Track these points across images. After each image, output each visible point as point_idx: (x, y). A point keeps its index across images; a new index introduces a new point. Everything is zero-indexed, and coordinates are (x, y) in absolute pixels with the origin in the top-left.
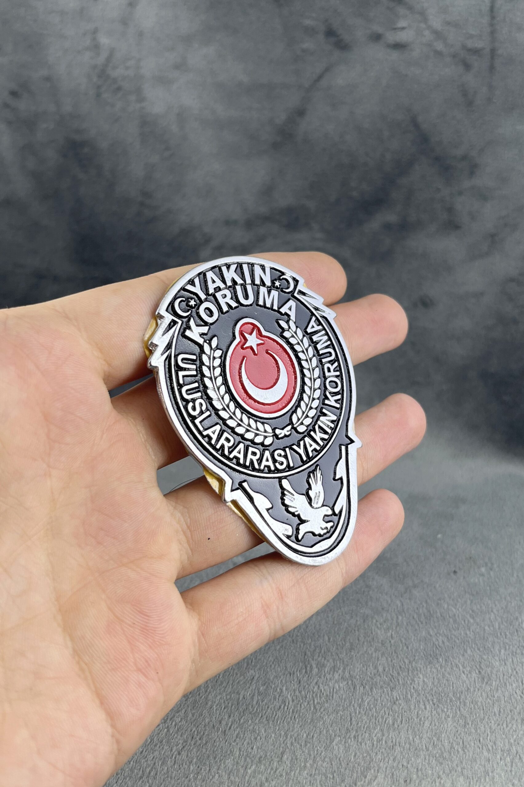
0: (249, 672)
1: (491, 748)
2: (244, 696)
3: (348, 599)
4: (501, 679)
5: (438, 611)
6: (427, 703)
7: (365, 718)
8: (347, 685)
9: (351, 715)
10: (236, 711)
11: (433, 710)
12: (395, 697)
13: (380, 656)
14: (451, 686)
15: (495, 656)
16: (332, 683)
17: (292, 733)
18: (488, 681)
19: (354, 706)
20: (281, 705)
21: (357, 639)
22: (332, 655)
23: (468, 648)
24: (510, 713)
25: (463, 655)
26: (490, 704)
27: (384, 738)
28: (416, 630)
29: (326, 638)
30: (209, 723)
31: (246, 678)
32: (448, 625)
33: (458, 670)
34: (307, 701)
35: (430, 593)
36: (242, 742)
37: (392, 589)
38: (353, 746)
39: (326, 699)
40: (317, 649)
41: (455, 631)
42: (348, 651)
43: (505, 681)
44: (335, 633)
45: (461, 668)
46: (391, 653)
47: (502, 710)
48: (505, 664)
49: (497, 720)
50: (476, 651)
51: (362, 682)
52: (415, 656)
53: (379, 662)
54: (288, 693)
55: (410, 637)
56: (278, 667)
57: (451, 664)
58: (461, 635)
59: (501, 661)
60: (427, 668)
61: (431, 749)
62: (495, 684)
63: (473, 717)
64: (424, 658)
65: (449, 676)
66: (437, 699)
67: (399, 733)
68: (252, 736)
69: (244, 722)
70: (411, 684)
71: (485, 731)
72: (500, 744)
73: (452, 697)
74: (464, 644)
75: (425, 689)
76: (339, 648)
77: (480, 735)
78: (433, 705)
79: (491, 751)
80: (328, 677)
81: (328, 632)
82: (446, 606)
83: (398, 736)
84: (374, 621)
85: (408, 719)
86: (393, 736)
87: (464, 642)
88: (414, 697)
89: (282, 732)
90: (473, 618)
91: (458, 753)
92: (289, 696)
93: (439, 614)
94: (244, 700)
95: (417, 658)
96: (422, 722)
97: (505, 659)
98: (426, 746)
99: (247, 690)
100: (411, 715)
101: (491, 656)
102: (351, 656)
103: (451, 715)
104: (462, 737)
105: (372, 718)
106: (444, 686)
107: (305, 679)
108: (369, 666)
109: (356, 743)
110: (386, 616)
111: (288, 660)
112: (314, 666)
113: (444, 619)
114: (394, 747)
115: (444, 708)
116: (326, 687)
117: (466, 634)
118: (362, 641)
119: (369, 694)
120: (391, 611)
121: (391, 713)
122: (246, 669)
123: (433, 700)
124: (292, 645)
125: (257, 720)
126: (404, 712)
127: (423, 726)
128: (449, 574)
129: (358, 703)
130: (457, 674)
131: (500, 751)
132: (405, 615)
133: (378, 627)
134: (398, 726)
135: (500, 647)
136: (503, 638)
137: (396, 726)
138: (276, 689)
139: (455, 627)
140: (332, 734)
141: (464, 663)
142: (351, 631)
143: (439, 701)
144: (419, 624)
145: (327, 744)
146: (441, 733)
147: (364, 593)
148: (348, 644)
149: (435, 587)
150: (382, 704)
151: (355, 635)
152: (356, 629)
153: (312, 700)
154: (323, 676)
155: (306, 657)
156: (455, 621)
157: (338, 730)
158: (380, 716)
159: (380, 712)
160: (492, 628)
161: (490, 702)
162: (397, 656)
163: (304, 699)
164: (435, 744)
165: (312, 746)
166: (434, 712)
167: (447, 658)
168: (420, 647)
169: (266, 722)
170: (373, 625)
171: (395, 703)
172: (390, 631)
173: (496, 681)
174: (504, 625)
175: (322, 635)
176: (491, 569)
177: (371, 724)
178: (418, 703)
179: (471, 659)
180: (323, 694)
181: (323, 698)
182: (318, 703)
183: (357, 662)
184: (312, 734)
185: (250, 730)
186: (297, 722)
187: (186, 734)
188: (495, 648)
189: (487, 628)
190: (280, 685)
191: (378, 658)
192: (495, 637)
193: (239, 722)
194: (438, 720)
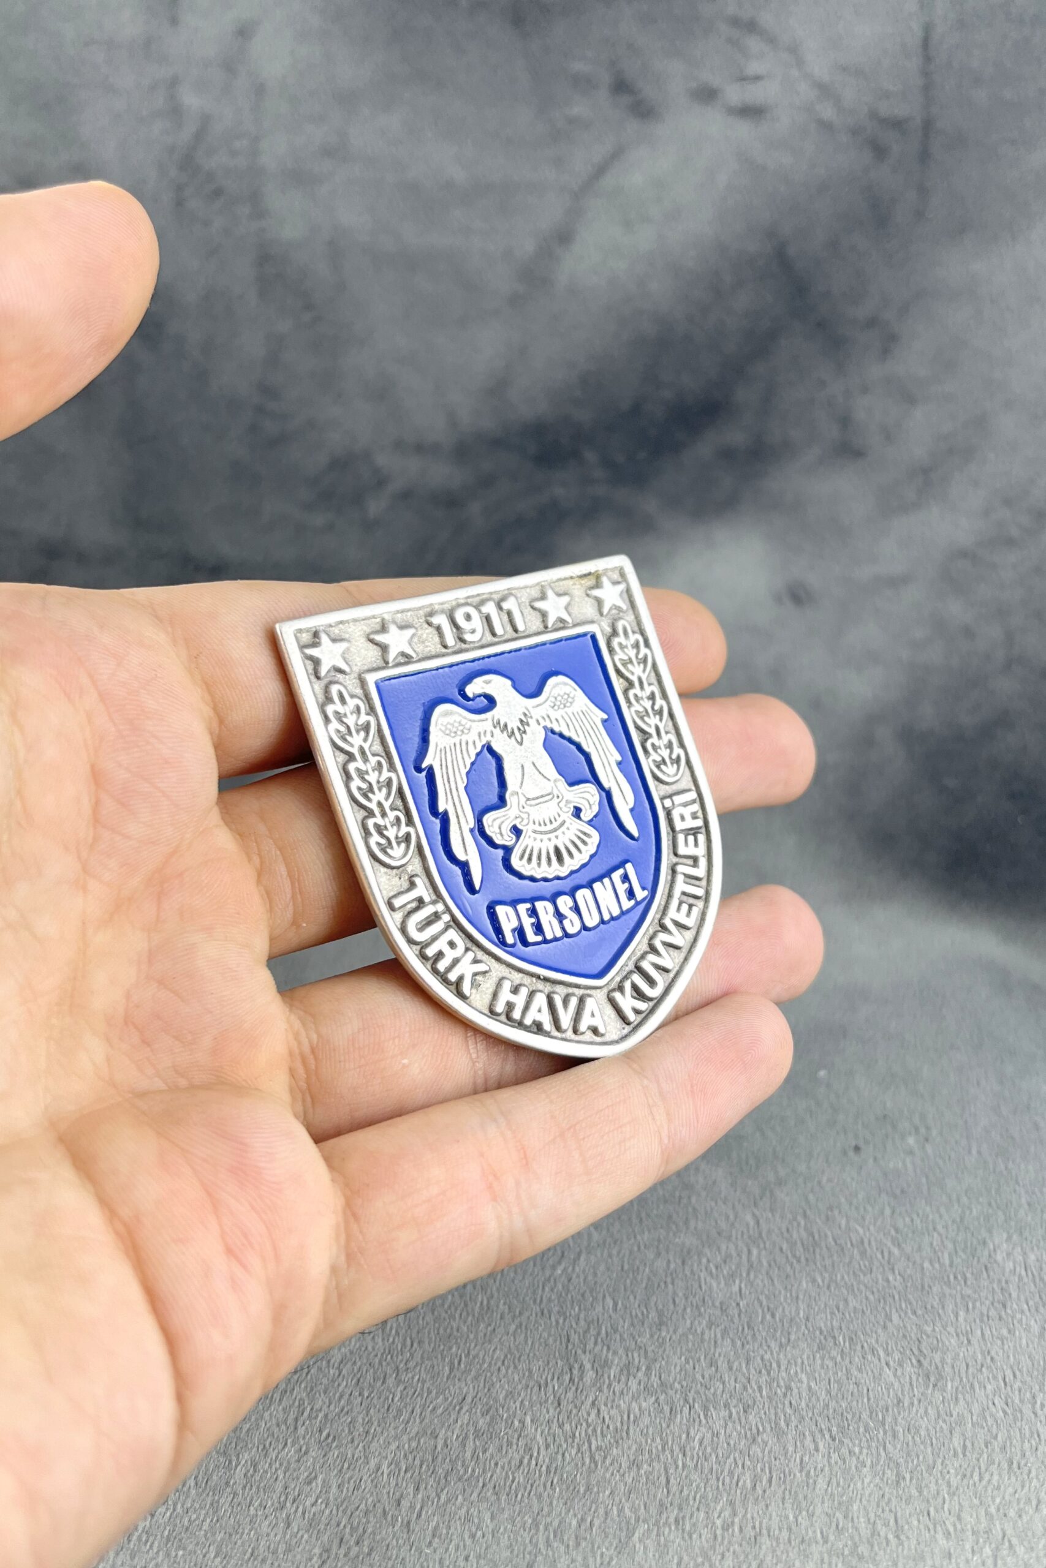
0: (454, 1385)
1: (951, 1529)
2: (446, 1441)
3: (648, 1215)
4: (963, 1375)
5: (829, 1234)
6: (818, 1436)
7: (695, 1476)
8: (656, 1405)
9: (667, 1473)
10: (431, 1476)
11: (832, 1451)
12: (754, 1427)
13: (719, 1336)
14: (865, 1395)
15: (947, 1326)
16: (624, 1402)
17: (549, 1520)
18: (938, 1380)
19: (672, 1451)
20: (523, 1457)
21: (671, 1301)
22: (622, 1339)
23: (894, 1311)
24: (985, 1450)
25: (885, 1327)
26: (945, 1431)
27: (736, 1520)
28: (788, 1276)
29: (609, 1302)
30: (374, 1506)
31: (450, 1399)
32: (850, 1262)
33: (876, 1361)
34: (575, 1444)
35: (811, 1197)
36: (445, 1545)
37: (735, 1191)
38: (674, 1542)
39: (615, 1437)
40: (592, 1327)
41: (865, 1275)
42: (654, 1329)
43: (971, 1378)
44: (625, 1290)
45: (882, 1354)
46: (740, 1328)
47: (968, 1444)
48: (969, 1341)
49: (960, 1466)
50: (909, 1318)
51: (686, 1395)
52: (789, 1334)
53: (718, 1350)
54: (536, 1430)
55: (777, 1292)
56: (513, 1373)
57: (862, 1347)
58: (877, 1283)
59: (961, 1335)
60: (814, 1359)
61: (832, 1538)
62: (952, 1387)
63: (913, 1462)
64: (809, 1339)
65: (859, 1375)
66: (838, 1426)
67: (767, 1506)
68: (466, 1531)
69: (448, 1501)
70: (785, 1395)
71: (938, 1494)
72: (969, 1519)
73: (869, 1420)
74: (885, 1302)
75: (814, 1407)
76: (636, 1321)
77: (928, 1501)
78: (831, 1442)
79: (953, 1535)
80: (617, 1388)
81: (611, 1289)
82: (843, 1222)
83: (765, 1514)
84: (704, 1260)
85: (782, 1475)
86: (755, 1515)
87: (884, 1299)
88: (793, 1424)
89: (526, 1518)
90: (899, 1246)
91: (887, 1544)
92: (538, 1437)
93: (830, 1239)
94: (446, 1451)
95: (793, 1337)
96: (811, 1481)
97: (967, 1332)
98: (822, 1533)
99: (451, 1429)
100: (788, 1466)
101: (939, 1325)
102: (661, 1340)
103: (869, 1460)
104: (893, 1509)
105: (710, 1477)
106: (850, 1397)
107: (570, 1395)
108: (699, 1360)
109: (680, 1536)
110: (727, 1247)
111: (535, 1354)
112: (588, 1366)
113: (842, 1250)
114: (758, 1538)
115: (854, 1445)
116: (613, 1412)
117: (888, 1281)
118: (682, 1307)
119: (700, 1421)
120: (737, 1238)
121: (748, 1463)
122: (447, 1379)
123: (830, 1431)
124: (540, 1321)
125: (475, 1495)
126: (773, 1459)
127: (814, 1489)
128: (845, 1153)
129: (679, 1445)
130: (875, 1371)
131: (969, 1533)
132: (765, 1243)
133: (711, 1274)
134: (764, 1491)
135: (956, 1306)
136: (961, 1285)
137: (759, 1490)
138: (512, 1423)
139: (865, 1266)
140: (630, 1518)
141: (887, 1344)
142: (659, 1285)
143: (843, 1430)
144: (792, 1263)
145: (620, 1541)
146: (851, 1501)
147: (680, 1201)
148: (653, 1314)
149: (819, 1183)
150: (728, 1444)
151: (667, 1294)
152: (669, 1280)
153: (586, 1444)
154: (605, 1386)
155: (570, 1347)
156: (863, 1253)
157: (642, 1507)
158: (726, 1472)
159: (725, 1463)
160: (937, 1266)
161: (944, 1426)
162: (754, 1335)
163: (570, 1440)
164: (840, 1526)
165: (590, 1546)
166: (835, 1457)
167: (854, 1337)
168: (799, 1313)
169: (494, 1498)
170: (701, 1271)
171: (754, 1440)
172: (737, 1282)
173: (952, 1381)
174: (960, 1257)
175: (600, 1296)
176: (927, 1140)
177: (708, 1489)
178: (802, 1437)
179: (901, 1334)
180: (608, 1427)
181: (609, 1436)
182: (599, 1448)
183: (674, 1353)
184: (589, 1520)
185: (460, 1518)
186: (556, 1495)
187: (328, 1533)
188: (946, 1307)
189: (926, 1265)
190: (518, 1412)
191: (716, 1342)
192: (945, 1283)
193: (438, 1502)
194: (843, 1473)
